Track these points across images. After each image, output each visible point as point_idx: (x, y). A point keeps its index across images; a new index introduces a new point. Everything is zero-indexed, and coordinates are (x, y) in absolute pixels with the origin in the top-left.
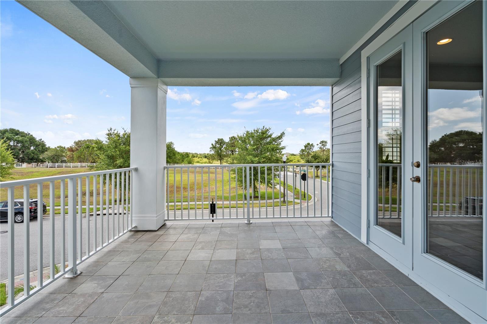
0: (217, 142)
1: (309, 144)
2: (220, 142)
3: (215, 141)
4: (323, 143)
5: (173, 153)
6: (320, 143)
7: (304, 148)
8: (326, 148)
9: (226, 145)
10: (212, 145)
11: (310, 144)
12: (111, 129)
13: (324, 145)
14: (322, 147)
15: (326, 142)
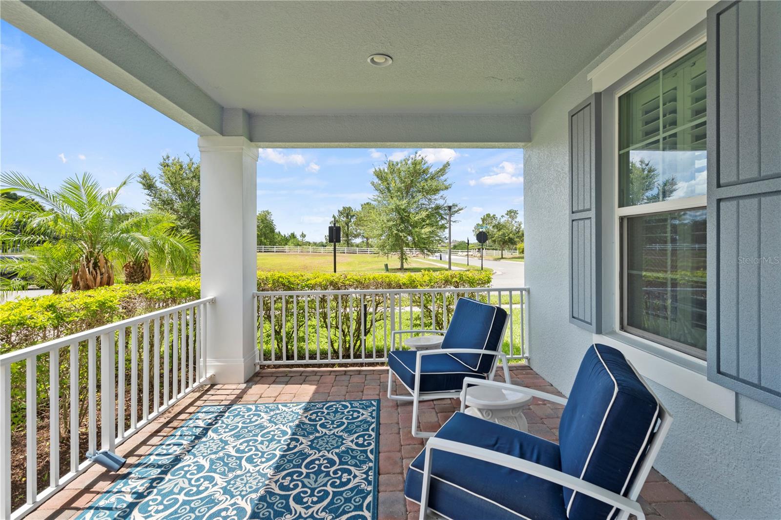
0: (341, 213)
1: (488, 215)
2: (347, 213)
3: (339, 211)
4: (512, 213)
5: (271, 229)
6: (507, 214)
7: (481, 223)
8: (516, 222)
9: (356, 218)
10: (334, 217)
11: (491, 216)
12: (168, 157)
13: (513, 218)
14: (510, 219)
15: (516, 212)
